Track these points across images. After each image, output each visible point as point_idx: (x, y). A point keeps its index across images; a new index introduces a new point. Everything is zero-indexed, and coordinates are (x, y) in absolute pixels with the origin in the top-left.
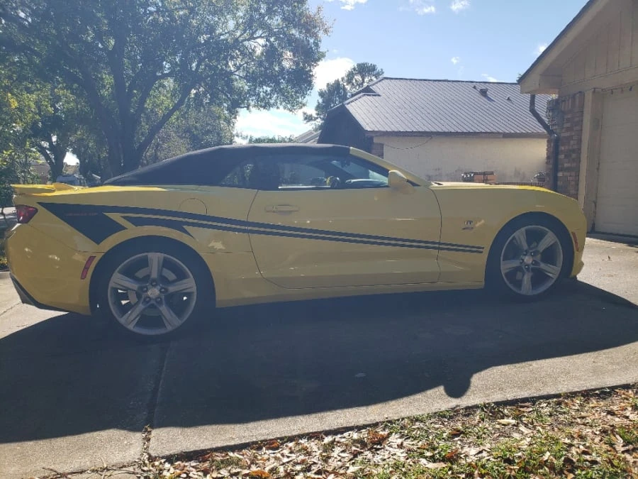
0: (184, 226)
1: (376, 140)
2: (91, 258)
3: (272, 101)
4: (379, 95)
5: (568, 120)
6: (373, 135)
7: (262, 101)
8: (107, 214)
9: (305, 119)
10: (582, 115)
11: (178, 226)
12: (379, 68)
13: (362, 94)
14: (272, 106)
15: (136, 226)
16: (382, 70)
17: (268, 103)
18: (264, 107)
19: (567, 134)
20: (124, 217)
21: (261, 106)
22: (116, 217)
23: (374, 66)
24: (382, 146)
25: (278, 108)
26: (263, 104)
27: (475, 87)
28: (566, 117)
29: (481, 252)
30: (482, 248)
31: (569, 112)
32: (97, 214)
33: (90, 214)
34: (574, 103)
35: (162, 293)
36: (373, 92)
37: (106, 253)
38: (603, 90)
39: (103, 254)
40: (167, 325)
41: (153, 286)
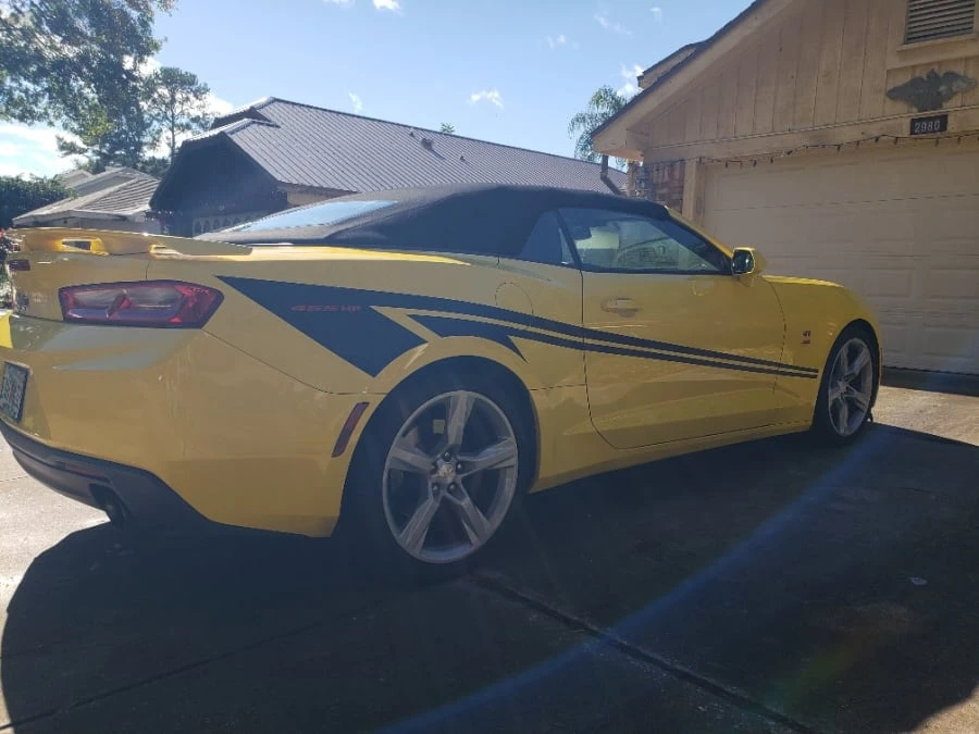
0: (512, 338)
1: (291, 199)
2: (361, 407)
3: (38, 110)
4: (278, 127)
6: (287, 189)
7: (16, 105)
8: (375, 308)
9: (62, 148)
11: (501, 337)
12: (201, 81)
13: (246, 120)
14: (40, 117)
15: (441, 335)
16: (206, 84)
17: (31, 112)
18: (22, 118)
20: (414, 317)
21: (13, 116)
22: (400, 316)
23: (194, 77)
25: (51, 124)
26: (17, 112)
27: (412, 135)
28: (659, 191)
29: (815, 377)
30: (816, 371)
31: (664, 185)
32: (358, 308)
33: (343, 308)
34: (671, 175)
35: (458, 472)
36: (266, 119)
37: (386, 398)
38: (713, 161)
39: (384, 396)
40: (472, 537)
41: (447, 459)
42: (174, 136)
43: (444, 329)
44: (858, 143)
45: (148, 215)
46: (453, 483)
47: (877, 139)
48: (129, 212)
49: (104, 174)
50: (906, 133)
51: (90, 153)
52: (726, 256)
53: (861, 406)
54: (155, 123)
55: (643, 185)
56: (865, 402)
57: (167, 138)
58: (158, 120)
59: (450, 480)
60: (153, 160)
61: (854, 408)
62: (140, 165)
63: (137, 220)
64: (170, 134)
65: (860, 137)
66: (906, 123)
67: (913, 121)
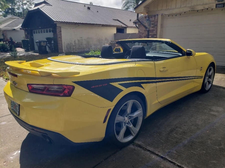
0: (142, 85)
1: (58, 25)
2: (109, 110)
4: (52, 6)
5: (153, 24)
6: (57, 23)
8: (111, 83)
10: (157, 23)
13: (44, 4)
15: (126, 88)
19: (152, 29)
22: (116, 84)
24: (60, 27)
27: (85, 6)
28: (152, 23)
29: (202, 78)
30: (203, 76)
31: (153, 21)
32: (107, 84)
33: (103, 85)
34: (155, 18)
35: (129, 119)
36: (49, 4)
37: (115, 106)
38: (165, 15)
39: (114, 106)
40: (133, 134)
41: (126, 116)
42: (23, 6)
43: (126, 86)
44: (203, 10)
45: (21, 29)
46: (129, 122)
47: (207, 9)
48: (15, 28)
49: (7, 17)
50: (215, 7)
51: (3, 12)
52: (184, 51)
53: (211, 82)
54: (18, 3)
55: (148, 21)
56: (211, 81)
57: (21, 7)
58: (19, 2)
59: (128, 121)
60: (18, 13)
61: (209, 82)
62: (15, 14)
63: (18, 30)
64: (22, 6)
65: (203, 8)
66: (215, 5)
67: (216, 5)
